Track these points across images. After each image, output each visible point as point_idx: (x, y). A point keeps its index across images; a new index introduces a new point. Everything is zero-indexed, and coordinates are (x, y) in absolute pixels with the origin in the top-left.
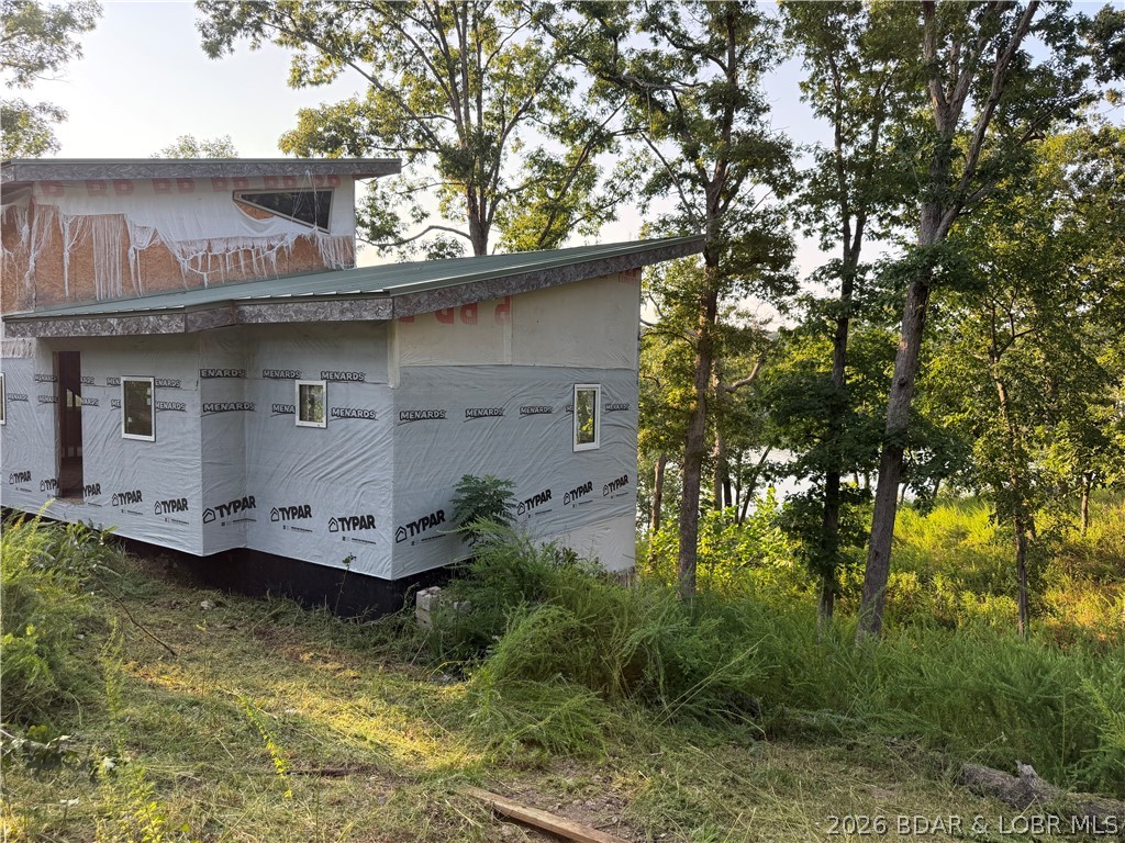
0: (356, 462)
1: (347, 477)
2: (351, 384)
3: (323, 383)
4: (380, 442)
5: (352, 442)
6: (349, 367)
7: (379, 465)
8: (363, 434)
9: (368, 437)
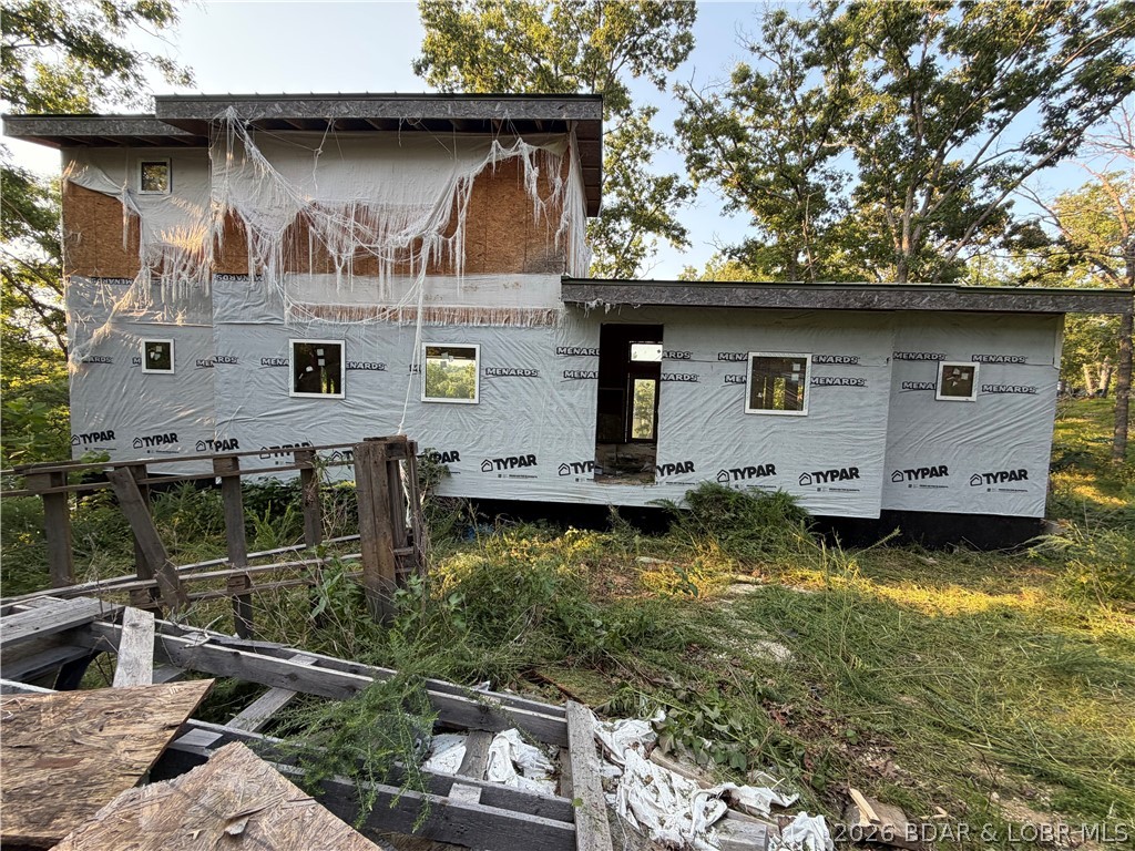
0: (1008, 428)
1: (996, 441)
2: (1008, 366)
3: (977, 365)
4: (1040, 411)
5: (1006, 412)
6: (1009, 352)
7: (1035, 430)
8: (1020, 405)
9: (1026, 408)
